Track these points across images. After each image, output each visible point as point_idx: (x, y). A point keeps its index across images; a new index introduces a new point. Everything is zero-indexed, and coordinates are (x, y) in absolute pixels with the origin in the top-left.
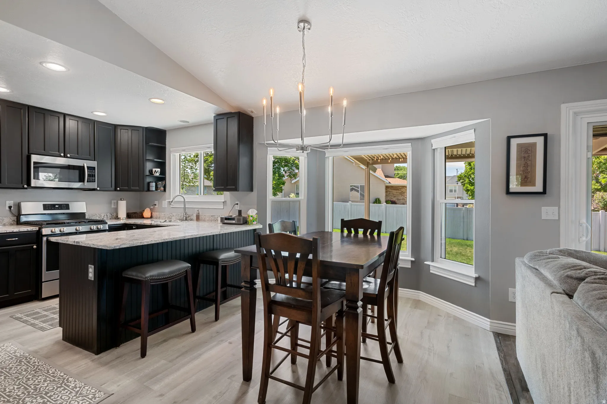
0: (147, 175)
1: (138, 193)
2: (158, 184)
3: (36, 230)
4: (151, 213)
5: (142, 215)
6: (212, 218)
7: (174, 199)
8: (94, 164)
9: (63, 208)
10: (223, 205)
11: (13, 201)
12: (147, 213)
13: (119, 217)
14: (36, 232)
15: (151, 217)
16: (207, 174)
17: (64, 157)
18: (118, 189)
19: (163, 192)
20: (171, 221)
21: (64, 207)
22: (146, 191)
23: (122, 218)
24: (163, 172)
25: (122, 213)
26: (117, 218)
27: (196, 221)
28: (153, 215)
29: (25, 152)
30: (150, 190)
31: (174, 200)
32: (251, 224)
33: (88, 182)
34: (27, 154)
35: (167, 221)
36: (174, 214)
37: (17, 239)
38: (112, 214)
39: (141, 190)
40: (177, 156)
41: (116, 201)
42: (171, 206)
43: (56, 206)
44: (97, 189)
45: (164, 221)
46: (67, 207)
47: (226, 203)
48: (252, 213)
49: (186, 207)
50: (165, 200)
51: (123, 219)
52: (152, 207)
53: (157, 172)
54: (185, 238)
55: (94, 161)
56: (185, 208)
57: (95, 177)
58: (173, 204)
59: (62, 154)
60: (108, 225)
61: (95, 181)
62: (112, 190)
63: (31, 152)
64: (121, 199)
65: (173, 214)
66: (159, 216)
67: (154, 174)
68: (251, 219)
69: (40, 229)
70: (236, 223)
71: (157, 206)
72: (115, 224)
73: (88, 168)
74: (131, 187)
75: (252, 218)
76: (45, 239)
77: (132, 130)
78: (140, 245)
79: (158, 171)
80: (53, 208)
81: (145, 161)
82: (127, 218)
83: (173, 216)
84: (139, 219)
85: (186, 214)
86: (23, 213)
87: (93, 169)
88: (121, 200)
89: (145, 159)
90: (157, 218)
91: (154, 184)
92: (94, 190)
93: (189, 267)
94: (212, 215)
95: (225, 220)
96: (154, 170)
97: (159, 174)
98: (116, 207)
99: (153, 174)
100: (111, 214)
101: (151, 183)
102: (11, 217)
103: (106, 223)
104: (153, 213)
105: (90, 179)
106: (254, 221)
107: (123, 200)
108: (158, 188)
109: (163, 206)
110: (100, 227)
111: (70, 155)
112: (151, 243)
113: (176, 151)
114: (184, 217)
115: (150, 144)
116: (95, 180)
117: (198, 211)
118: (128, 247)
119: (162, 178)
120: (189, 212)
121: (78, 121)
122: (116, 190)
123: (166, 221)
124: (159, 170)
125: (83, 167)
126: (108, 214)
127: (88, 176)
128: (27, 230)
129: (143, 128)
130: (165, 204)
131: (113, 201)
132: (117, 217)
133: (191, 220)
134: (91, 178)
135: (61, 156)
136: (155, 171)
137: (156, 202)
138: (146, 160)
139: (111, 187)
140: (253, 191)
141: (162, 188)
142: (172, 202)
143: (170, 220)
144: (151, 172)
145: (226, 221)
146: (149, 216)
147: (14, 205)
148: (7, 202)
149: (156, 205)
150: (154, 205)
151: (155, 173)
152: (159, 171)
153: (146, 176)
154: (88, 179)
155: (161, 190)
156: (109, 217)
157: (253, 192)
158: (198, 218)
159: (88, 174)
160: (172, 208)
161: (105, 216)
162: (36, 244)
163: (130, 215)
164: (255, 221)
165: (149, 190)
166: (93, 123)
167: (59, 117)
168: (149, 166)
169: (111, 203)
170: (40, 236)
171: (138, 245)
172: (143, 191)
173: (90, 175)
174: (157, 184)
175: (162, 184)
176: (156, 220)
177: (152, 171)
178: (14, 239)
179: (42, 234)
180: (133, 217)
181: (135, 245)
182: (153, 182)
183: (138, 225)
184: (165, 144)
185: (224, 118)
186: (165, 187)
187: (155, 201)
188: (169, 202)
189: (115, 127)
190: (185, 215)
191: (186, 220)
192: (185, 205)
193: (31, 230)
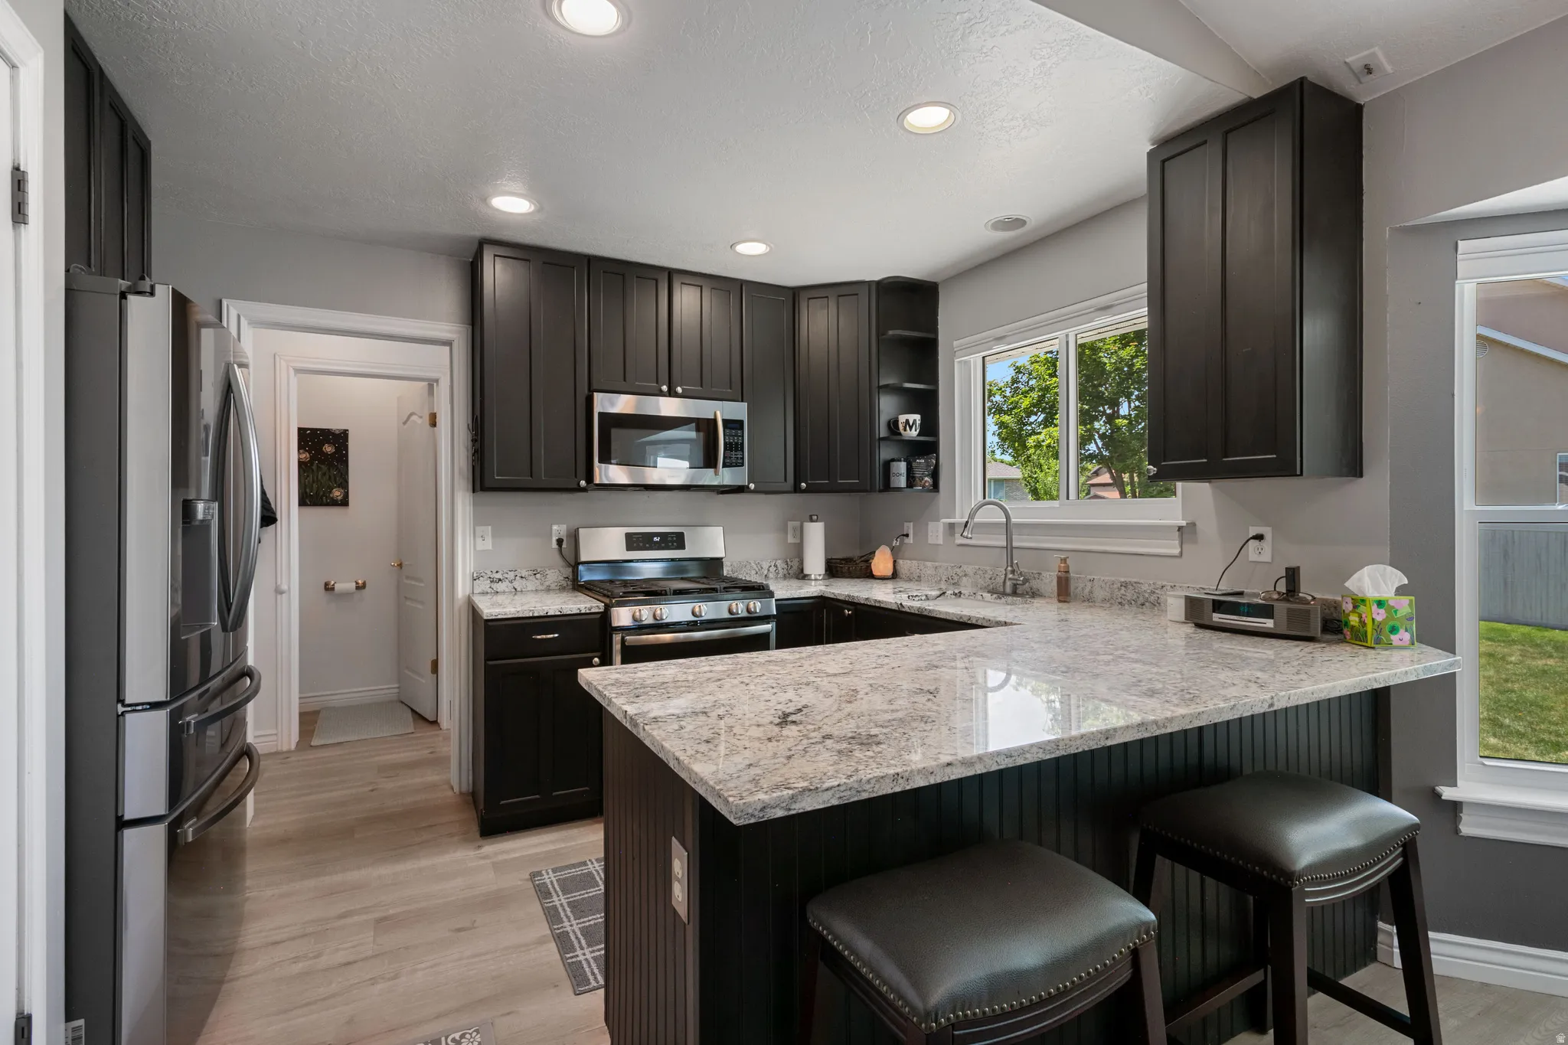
0: (884, 439)
1: (856, 497)
2: (914, 464)
3: (597, 610)
4: (895, 562)
5: (869, 567)
6: (1122, 592)
7: (972, 516)
8: (738, 410)
9: (670, 544)
10: (1177, 542)
11: (565, 526)
12: (882, 563)
13: (806, 572)
14: (599, 616)
15: (895, 576)
16: (1017, 445)
17: (670, 396)
18: (804, 485)
19: (930, 491)
20: (960, 592)
21: (672, 542)
22: (880, 491)
23: (813, 577)
24: (930, 426)
25: (815, 562)
26: (801, 575)
27: (1055, 600)
28: (898, 568)
29: (583, 390)
30: (892, 486)
31: (973, 518)
32: (1378, 641)
33: (725, 466)
34: (586, 391)
35: (949, 592)
36: (969, 569)
37: (556, 635)
38: (789, 563)
39: (864, 488)
40: (975, 363)
41: (798, 523)
42: (960, 541)
43: (656, 539)
44: (748, 487)
45: (938, 593)
46: (676, 541)
47: (1194, 532)
48: (1376, 587)
49: (1015, 544)
50: (938, 520)
51: (816, 580)
52: (898, 544)
53: (911, 424)
54: (1109, 743)
55: (742, 401)
56: (1010, 549)
57: (742, 450)
58: (970, 536)
59: (665, 388)
60: (776, 600)
61: (742, 465)
62: (790, 489)
63: (595, 386)
64: (811, 516)
65: (965, 567)
66: (918, 574)
67: (902, 432)
68: (1379, 619)
69: (608, 607)
70: (1284, 631)
71: (910, 540)
72: (796, 596)
73: (727, 423)
74: (838, 478)
75: (1382, 611)
76: (617, 638)
77: (839, 296)
78: (890, 791)
79: (915, 421)
80: (647, 545)
81: (877, 390)
82: (827, 577)
83: (966, 575)
84: (858, 580)
85: (1013, 572)
86: (583, 558)
87: (738, 426)
88: (812, 520)
89: (877, 385)
90: (911, 580)
91: (902, 467)
92: (740, 489)
93: (1145, 926)
94: (1123, 580)
95: (1214, 612)
96: (902, 418)
97: (918, 431)
98: (798, 541)
99: (900, 434)
100: (787, 562)
101: (894, 463)
102: (561, 569)
103: (771, 594)
104: (901, 562)
105: (730, 458)
106: (1393, 630)
107: (816, 521)
108: (914, 477)
109: (931, 541)
110: (755, 608)
111: (683, 389)
112: (946, 779)
113: (971, 349)
114: (1009, 583)
115: (891, 332)
116: (743, 458)
117: (1064, 560)
118: (833, 807)
119: (927, 447)
120: (1025, 567)
121: (701, 287)
122: (797, 489)
123: (944, 593)
124: (917, 417)
125: (715, 421)
126: (779, 563)
127: (725, 449)
128: (578, 612)
129: (869, 283)
130: (936, 532)
131: (791, 524)
132: (802, 570)
133: (1034, 594)
134: (733, 453)
135: (661, 394)
136: (907, 421)
137: (909, 528)
138: (880, 387)
139: (786, 480)
140: (1361, 476)
141: (926, 479)
142: (966, 526)
143: (957, 591)
144: (893, 425)
145: (1217, 617)
146: (889, 573)
147: (568, 535)
148: (555, 527)
149: (907, 535)
150: (904, 535)
151: (905, 430)
152: (918, 422)
153: (880, 439)
154: (725, 457)
155: (924, 487)
156: (781, 571)
157: (1361, 479)
158: (1064, 591)
159: (725, 444)
160: (961, 548)
161: (771, 569)
162: (598, 654)
163: (836, 567)
164: (1402, 631)
165: (887, 487)
166: (739, 287)
167: (657, 281)
168: (887, 406)
169: (785, 530)
170: (609, 629)
171: (880, 793)
172: (872, 490)
173: (731, 444)
174: (911, 466)
175: (928, 466)
176: (913, 588)
177: (896, 422)
178: (551, 636)
179: (611, 624)
180: (842, 572)
181: (865, 796)
182: (900, 461)
183: (861, 604)
184: (935, 331)
185: (1205, 142)
186: (935, 475)
187: (906, 524)
188: (952, 526)
189: (794, 297)
190: (1011, 576)
191: (1015, 593)
192: (1009, 539)
193: (588, 611)
